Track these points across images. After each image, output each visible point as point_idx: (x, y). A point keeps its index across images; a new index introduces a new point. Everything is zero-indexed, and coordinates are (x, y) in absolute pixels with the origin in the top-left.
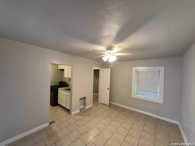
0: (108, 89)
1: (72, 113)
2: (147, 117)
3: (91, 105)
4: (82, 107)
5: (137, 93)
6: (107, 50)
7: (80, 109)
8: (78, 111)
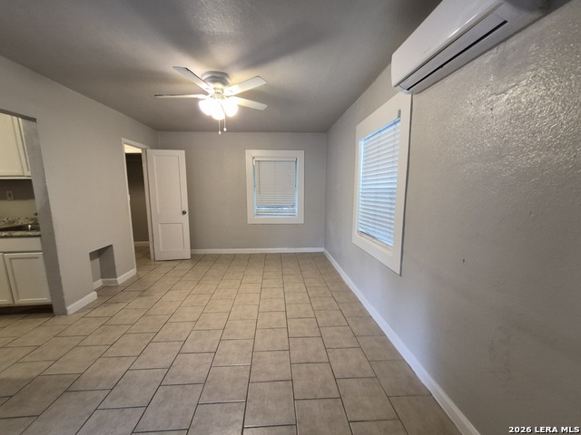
0: (184, 213)
1: (68, 308)
2: (280, 256)
3: (133, 272)
4: (99, 283)
5: (258, 212)
6: (214, 82)
7: (97, 290)
8: (93, 296)
